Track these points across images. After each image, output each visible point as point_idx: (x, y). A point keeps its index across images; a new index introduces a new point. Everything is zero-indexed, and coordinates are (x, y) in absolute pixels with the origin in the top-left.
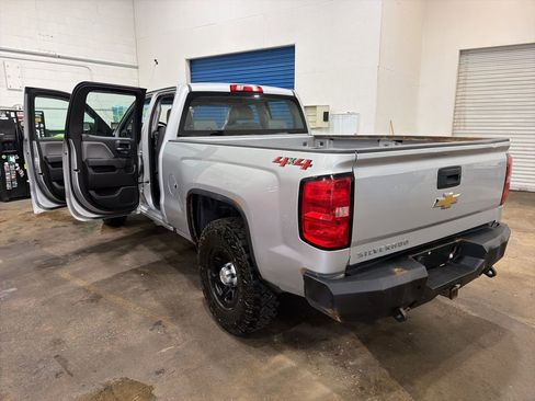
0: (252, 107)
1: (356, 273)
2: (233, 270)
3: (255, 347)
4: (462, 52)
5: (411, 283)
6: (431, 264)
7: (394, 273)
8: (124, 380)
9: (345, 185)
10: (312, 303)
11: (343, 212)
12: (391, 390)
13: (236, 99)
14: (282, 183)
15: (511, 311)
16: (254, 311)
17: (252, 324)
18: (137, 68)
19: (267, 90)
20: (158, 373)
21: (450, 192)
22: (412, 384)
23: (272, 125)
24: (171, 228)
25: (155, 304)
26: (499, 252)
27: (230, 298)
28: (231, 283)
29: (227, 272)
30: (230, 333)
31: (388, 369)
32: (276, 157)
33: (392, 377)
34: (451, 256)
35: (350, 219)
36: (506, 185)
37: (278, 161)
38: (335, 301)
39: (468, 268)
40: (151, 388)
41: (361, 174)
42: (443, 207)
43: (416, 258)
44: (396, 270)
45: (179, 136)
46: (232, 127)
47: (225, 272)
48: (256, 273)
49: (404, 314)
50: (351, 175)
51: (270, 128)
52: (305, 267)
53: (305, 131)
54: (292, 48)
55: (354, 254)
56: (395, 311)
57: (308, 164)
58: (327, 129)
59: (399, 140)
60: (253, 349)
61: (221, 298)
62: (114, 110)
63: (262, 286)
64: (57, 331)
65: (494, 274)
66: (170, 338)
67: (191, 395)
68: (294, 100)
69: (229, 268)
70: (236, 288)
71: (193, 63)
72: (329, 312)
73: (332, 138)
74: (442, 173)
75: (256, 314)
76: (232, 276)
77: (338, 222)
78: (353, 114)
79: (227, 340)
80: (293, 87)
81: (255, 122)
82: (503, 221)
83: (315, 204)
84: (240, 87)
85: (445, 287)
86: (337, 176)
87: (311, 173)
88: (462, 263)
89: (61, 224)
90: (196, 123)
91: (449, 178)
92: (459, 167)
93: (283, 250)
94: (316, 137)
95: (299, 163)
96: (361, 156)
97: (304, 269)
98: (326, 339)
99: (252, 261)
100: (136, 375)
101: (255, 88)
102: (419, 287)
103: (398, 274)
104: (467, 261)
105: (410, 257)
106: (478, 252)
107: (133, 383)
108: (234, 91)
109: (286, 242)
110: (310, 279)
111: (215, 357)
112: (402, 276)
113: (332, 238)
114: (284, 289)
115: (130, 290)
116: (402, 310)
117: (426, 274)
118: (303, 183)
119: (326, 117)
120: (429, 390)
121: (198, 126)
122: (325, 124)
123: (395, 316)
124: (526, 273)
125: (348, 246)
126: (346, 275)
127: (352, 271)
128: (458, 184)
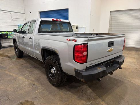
0: (58, 25)
1: (88, 69)
2: (55, 69)
3: (61, 89)
4: (111, 11)
5: (102, 71)
6: (106, 66)
7: (98, 69)
8: (26, 101)
9: (85, 46)
10: (77, 78)
11: (85, 53)
12: (97, 99)
13: (53, 23)
14: (69, 46)
15: (125, 77)
16: (61, 80)
17: (60, 83)
18: (25, 14)
19: (62, 20)
20: (35, 98)
21: (111, 48)
22: (102, 97)
23: (64, 30)
24: (36, 58)
25: (33, 79)
26: (122, 63)
27: (54, 77)
28: (54, 73)
29: (53, 70)
30: (54, 86)
31: (96, 93)
32: (67, 39)
33: (97, 95)
34: (111, 64)
35: (87, 55)
36: (124, 46)
37: (67, 40)
38: (83, 77)
39: (115, 67)
40: (33, 102)
41: (90, 43)
42: (109, 52)
43: (103, 65)
44: (98, 68)
45: (38, 33)
46: (52, 31)
47: (52, 70)
48: (61, 70)
49: (100, 79)
50: (87, 44)
51: (63, 31)
52: (75, 68)
53: (72, 32)
54: (67, 9)
55: (88, 64)
56: (98, 79)
57: (76, 41)
58: (77, 31)
59: (97, 34)
60: (60, 90)
61: (52, 77)
62: (18, 25)
63: (63, 73)
64: (5, 88)
65: (121, 68)
66: (38, 88)
67: (44, 103)
68: (69, 23)
69: (54, 69)
70: (55, 74)
71: (40, 13)
72: (82, 80)
73: (79, 34)
74: (109, 43)
75: (61, 81)
76: (55, 71)
77: (84, 56)
78: (84, 27)
79: (54, 88)
80: (68, 20)
81: (59, 29)
82: (123, 55)
83: (78, 51)
84: (55, 19)
85: (110, 72)
86: (84, 44)
87: (77, 43)
88: (114, 66)
89: (4, 57)
90: (43, 29)
91: (111, 44)
92: (113, 41)
93: (69, 64)
94: (75, 33)
95: (73, 40)
96: (90, 39)
97: (75, 69)
98: (80, 87)
99: (60, 67)
100: (29, 99)
101: (59, 20)
102: (104, 72)
103: (99, 69)
104: (115, 65)
105: (101, 65)
106: (118, 63)
107: (28, 101)
108: (53, 21)
109: (70, 62)
110: (76, 71)
111: (50, 93)
112: (100, 70)
113: (83, 61)
114: (69, 74)
115: (25, 75)
116: (100, 78)
117: (106, 69)
118: (75, 46)
119: (77, 28)
120: (106, 98)
121: (43, 30)
122: (77, 30)
123: (98, 80)
124: (128, 67)
125: (87, 62)
126: (86, 70)
127: (87, 69)
128: (113, 46)
